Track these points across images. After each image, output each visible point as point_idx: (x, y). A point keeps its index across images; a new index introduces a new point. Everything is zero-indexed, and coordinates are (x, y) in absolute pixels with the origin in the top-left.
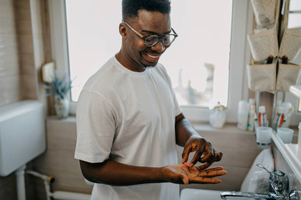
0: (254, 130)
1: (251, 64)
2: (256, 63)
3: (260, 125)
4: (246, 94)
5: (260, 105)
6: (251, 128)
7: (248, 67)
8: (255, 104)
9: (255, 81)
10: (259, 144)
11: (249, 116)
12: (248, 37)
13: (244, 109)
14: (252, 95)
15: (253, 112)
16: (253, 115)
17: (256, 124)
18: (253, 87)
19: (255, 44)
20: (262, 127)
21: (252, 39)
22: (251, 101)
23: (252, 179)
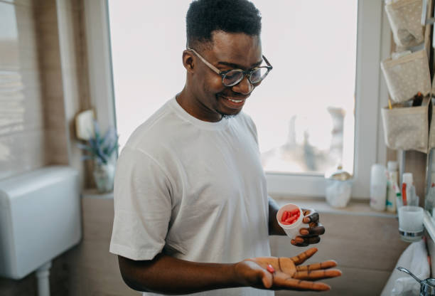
0: (396, 212)
1: (388, 108)
2: (395, 105)
3: (405, 204)
4: (383, 154)
5: (405, 171)
6: (392, 209)
7: (383, 112)
8: (398, 170)
9: (395, 133)
10: (403, 233)
11: (388, 189)
12: (382, 65)
13: (379, 176)
14: (392, 155)
15: (393, 182)
16: (394, 187)
17: (398, 201)
18: (392, 143)
19: (393, 75)
20: (408, 207)
21: (387, 68)
22: (391, 165)
23: (394, 290)
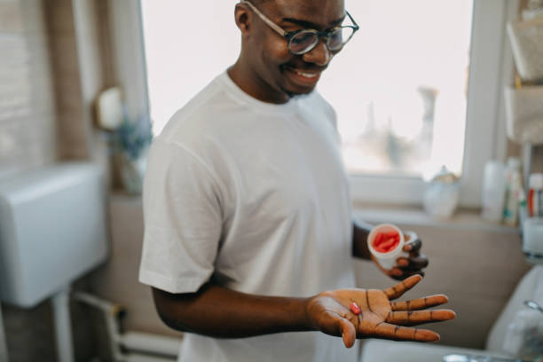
0: (518, 223)
1: (514, 86)
2: (525, 83)
3: (531, 214)
4: (502, 148)
5: (533, 170)
6: (512, 220)
7: (508, 93)
8: (521, 170)
9: (523, 121)
10: (528, 254)
11: (507, 195)
12: (510, 29)
13: (496, 178)
14: (514, 149)
15: (515, 186)
16: (517, 194)
17: (523, 212)
18: (518, 134)
19: (525, 43)
20: (536, 220)
21: (517, 32)
22: (513, 163)
23: (512, 326)
